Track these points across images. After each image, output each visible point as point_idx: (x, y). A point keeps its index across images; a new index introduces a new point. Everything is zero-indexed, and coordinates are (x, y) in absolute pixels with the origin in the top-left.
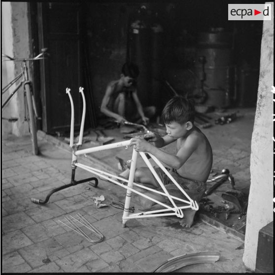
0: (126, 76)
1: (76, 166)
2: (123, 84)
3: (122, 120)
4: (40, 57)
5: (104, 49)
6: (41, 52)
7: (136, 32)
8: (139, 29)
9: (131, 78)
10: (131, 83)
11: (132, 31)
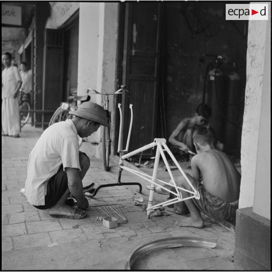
0: (199, 115)
1: (122, 169)
2: (196, 122)
3: (186, 149)
4: (120, 92)
5: (183, 93)
6: (121, 88)
7: (212, 78)
8: (215, 76)
9: (203, 118)
10: (203, 122)
11: (209, 78)
